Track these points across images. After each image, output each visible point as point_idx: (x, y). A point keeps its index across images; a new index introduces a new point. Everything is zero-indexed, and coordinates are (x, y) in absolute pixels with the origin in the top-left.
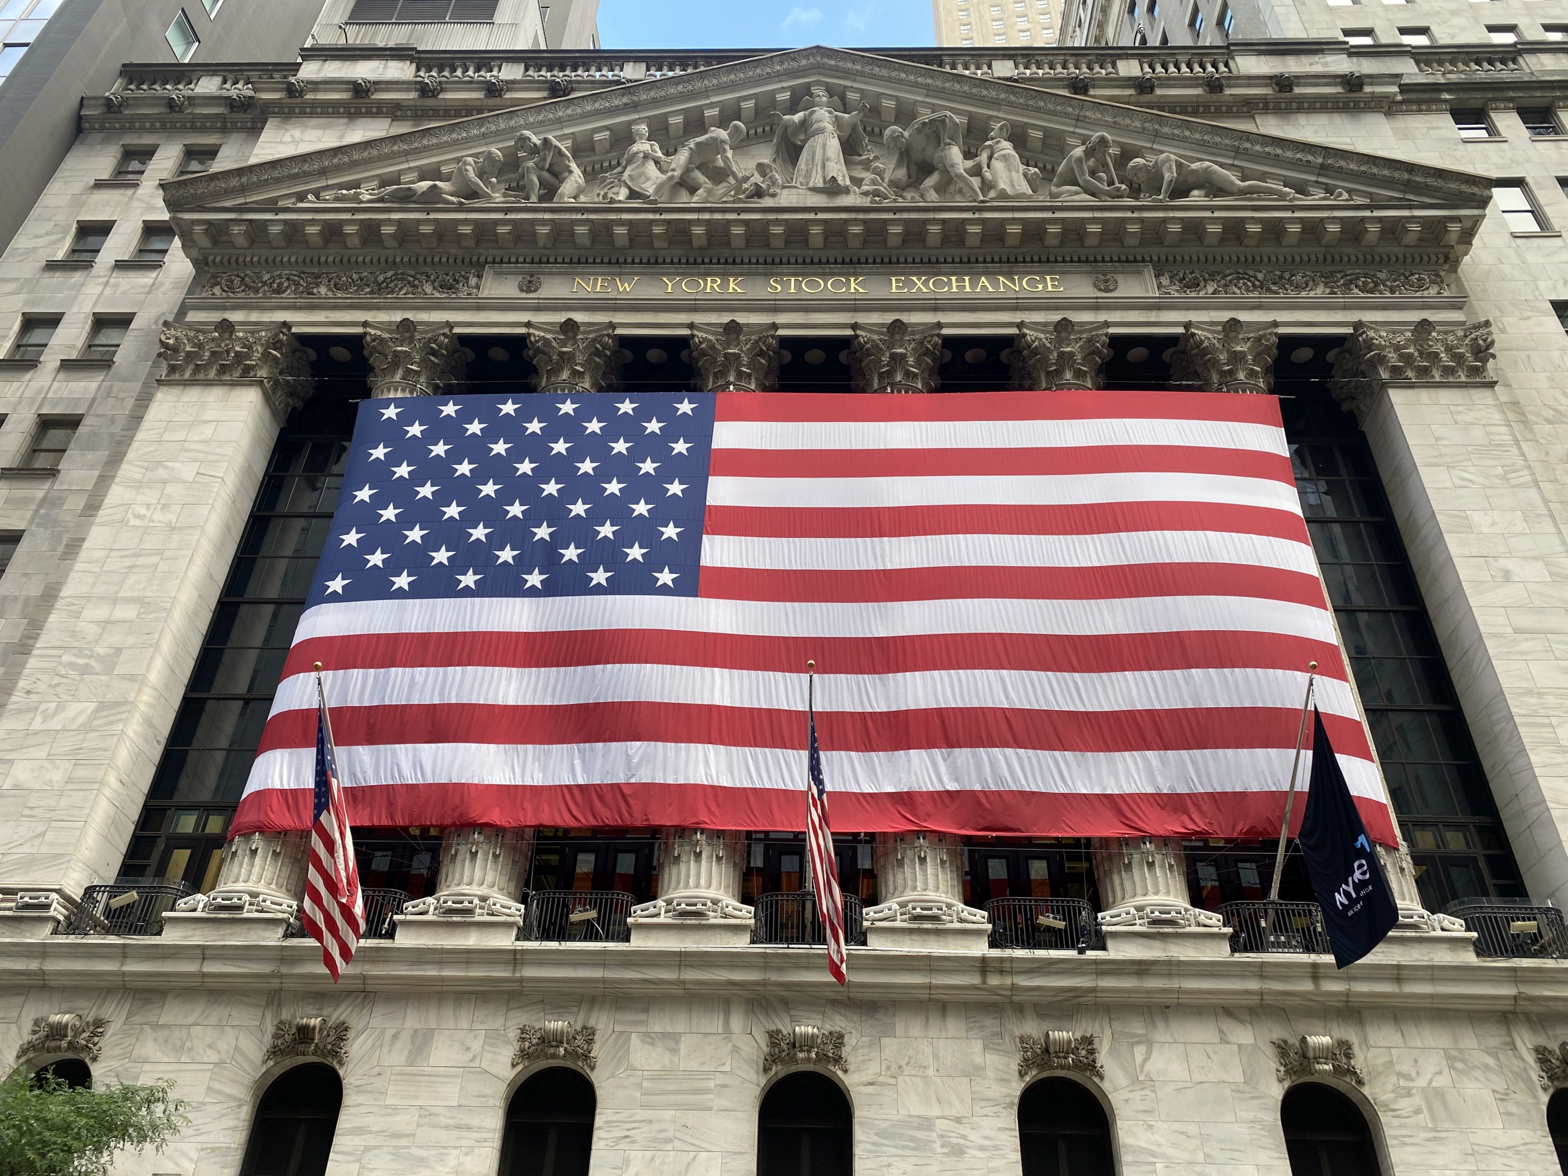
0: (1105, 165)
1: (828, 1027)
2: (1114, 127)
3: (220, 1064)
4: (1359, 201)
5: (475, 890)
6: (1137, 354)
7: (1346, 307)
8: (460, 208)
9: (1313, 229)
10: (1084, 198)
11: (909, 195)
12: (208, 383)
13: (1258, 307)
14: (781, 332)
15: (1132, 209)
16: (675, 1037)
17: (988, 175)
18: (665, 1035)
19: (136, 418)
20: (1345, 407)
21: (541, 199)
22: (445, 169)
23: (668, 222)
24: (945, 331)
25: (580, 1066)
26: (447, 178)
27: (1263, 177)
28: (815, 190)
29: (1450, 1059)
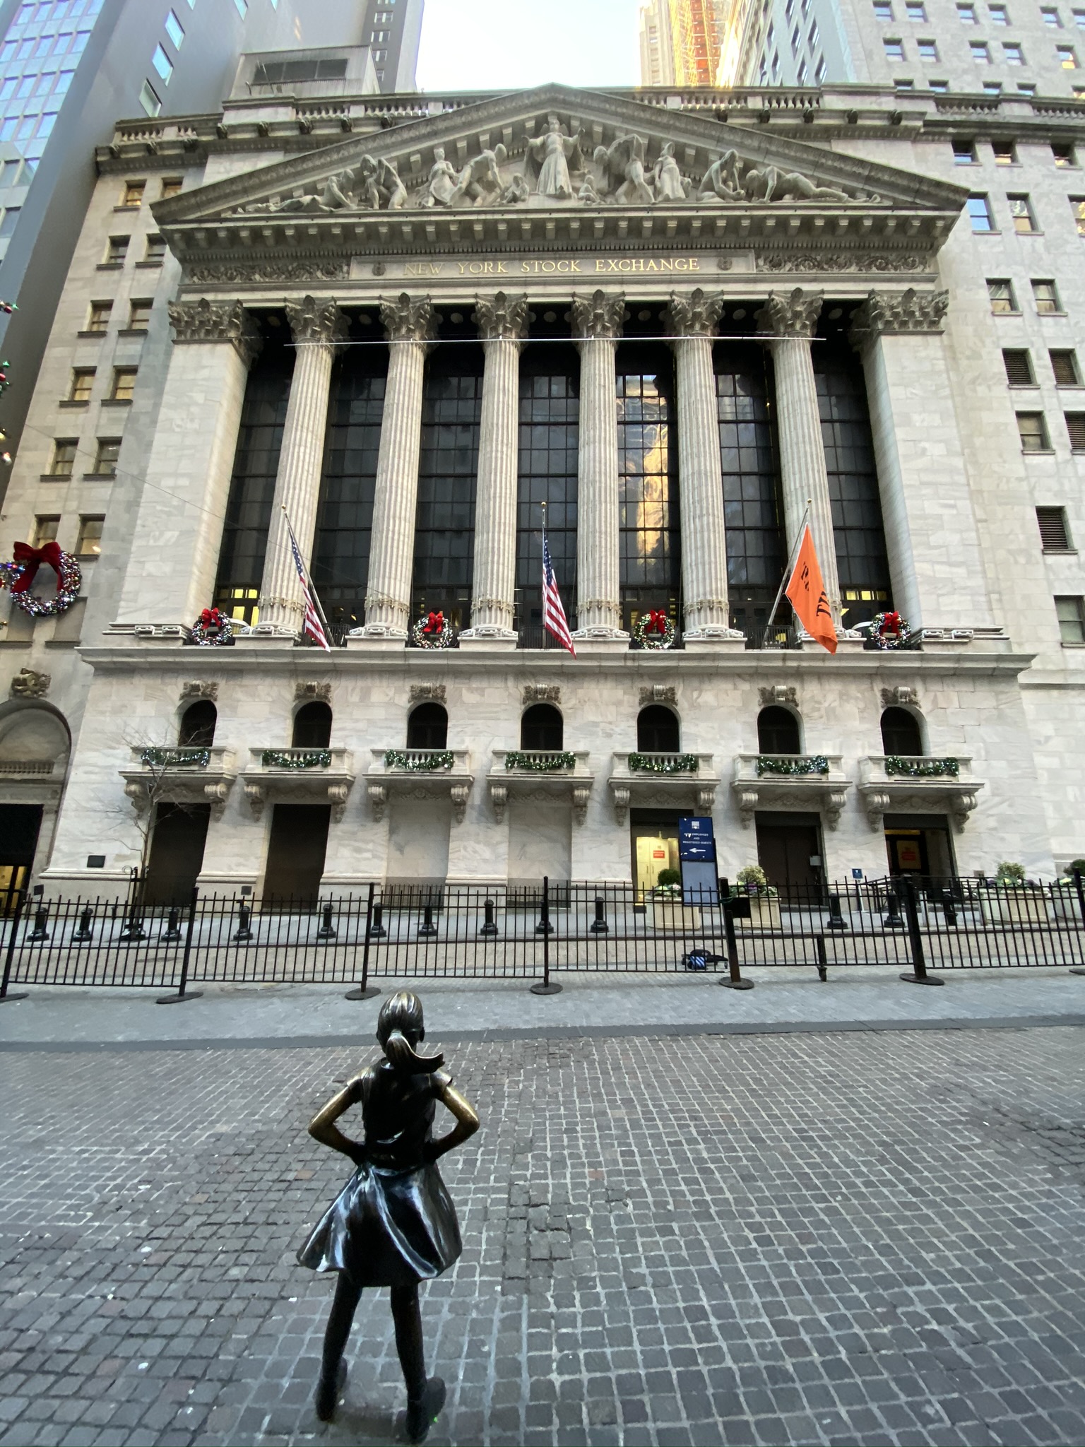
0: (733, 174)
1: (552, 685)
2: (740, 146)
3: (273, 702)
4: (888, 203)
5: (383, 624)
6: (739, 314)
7: (866, 280)
8: (331, 215)
9: (855, 222)
10: (717, 201)
11: (609, 200)
12: (201, 342)
13: (815, 280)
14: (530, 300)
15: (746, 208)
16: (483, 690)
17: (658, 184)
18: (477, 689)
19: (166, 367)
20: (855, 349)
21: (381, 207)
22: (319, 186)
23: (460, 222)
24: (628, 298)
25: (439, 702)
26: (321, 193)
27: (830, 184)
28: (550, 196)
29: (841, 695)
